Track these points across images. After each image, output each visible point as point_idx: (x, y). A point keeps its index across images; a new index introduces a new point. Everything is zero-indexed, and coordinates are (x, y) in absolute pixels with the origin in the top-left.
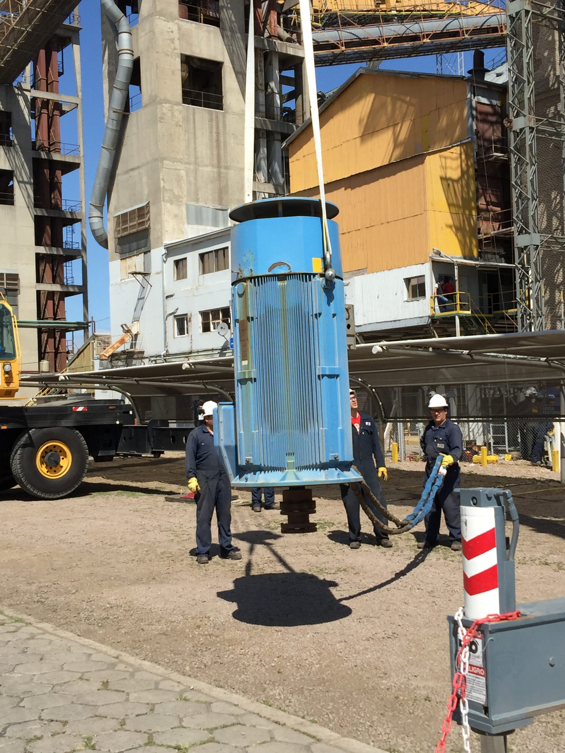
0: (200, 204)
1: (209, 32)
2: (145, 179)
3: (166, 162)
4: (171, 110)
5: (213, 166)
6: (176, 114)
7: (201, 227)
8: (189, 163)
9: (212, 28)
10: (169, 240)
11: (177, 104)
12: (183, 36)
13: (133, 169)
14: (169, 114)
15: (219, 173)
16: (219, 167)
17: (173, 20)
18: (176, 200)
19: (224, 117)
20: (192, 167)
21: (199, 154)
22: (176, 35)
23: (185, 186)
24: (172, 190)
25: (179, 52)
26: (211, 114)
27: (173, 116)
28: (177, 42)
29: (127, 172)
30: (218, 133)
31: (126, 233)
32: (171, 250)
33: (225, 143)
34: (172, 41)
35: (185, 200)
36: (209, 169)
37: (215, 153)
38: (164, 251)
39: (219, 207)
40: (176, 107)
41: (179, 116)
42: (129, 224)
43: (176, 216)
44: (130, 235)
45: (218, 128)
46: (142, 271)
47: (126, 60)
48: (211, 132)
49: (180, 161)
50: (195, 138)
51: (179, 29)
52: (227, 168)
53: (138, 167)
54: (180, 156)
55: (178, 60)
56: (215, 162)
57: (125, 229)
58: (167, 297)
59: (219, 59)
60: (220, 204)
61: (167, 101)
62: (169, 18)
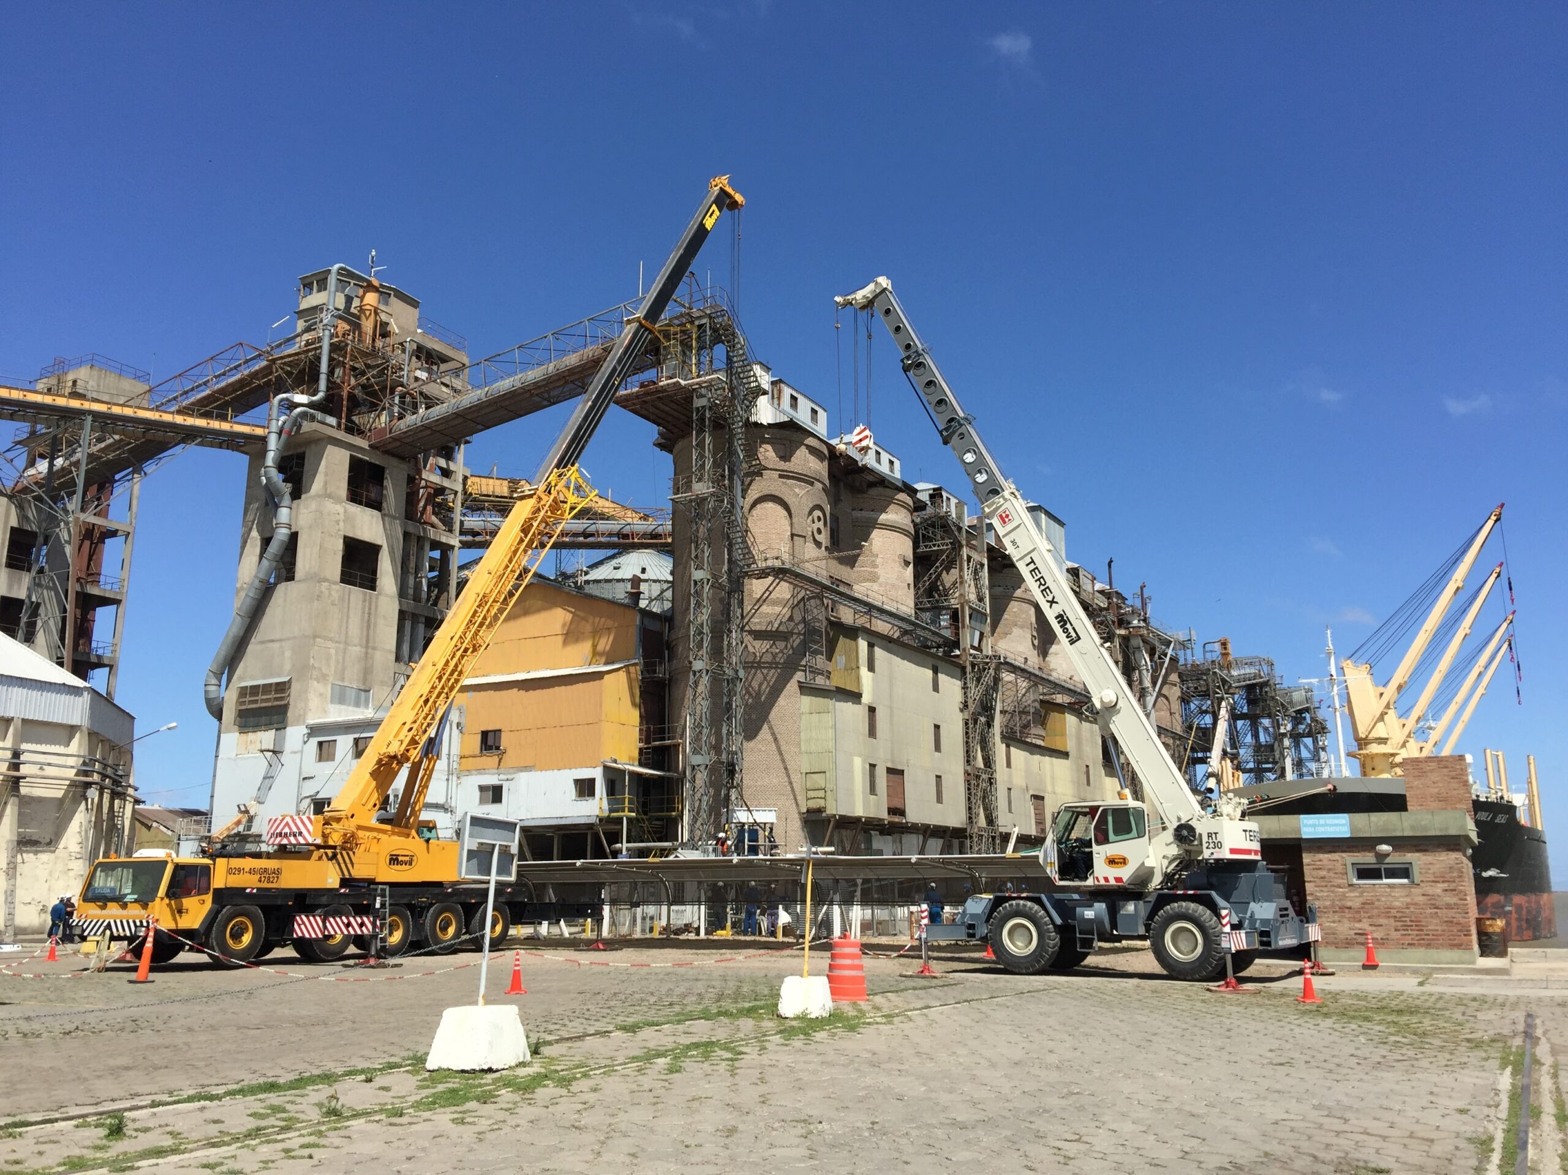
0: (345, 684)
1: (372, 516)
2: (288, 654)
3: (318, 640)
4: (329, 589)
5: (361, 646)
6: (333, 593)
7: (343, 707)
8: (339, 643)
9: (375, 512)
10: (314, 720)
11: (335, 583)
12: (348, 519)
13: (272, 641)
14: (327, 592)
15: (367, 653)
16: (367, 647)
17: (340, 503)
18: (323, 678)
19: (377, 598)
20: (341, 646)
21: (350, 633)
22: (342, 517)
23: (333, 664)
24: (320, 669)
25: (342, 533)
26: (365, 594)
27: (330, 595)
28: (342, 524)
29: (262, 642)
30: (369, 614)
31: (254, 706)
32: (314, 730)
33: (375, 623)
34: (338, 522)
35: (331, 679)
36: (358, 649)
37: (365, 633)
38: (306, 731)
39: (362, 688)
40: (334, 587)
41: (335, 595)
42: (260, 697)
43: (321, 695)
44: (260, 708)
45: (370, 609)
46: (271, 748)
47: (282, 533)
48: (363, 613)
49: (331, 640)
50: (348, 617)
51: (345, 512)
52: (374, 648)
53: (281, 640)
54: (332, 635)
55: (341, 541)
56: (364, 642)
57: (256, 702)
58: (304, 779)
59: (379, 542)
60: (364, 684)
61: (326, 580)
62: (338, 501)
